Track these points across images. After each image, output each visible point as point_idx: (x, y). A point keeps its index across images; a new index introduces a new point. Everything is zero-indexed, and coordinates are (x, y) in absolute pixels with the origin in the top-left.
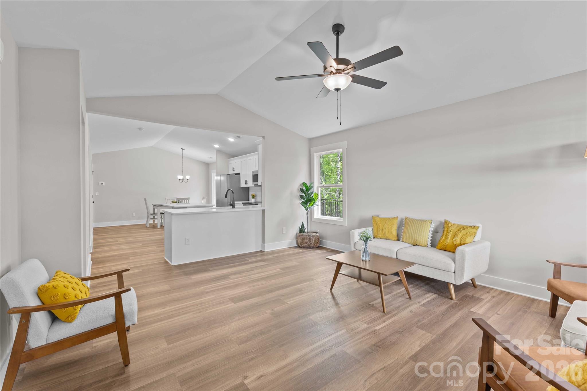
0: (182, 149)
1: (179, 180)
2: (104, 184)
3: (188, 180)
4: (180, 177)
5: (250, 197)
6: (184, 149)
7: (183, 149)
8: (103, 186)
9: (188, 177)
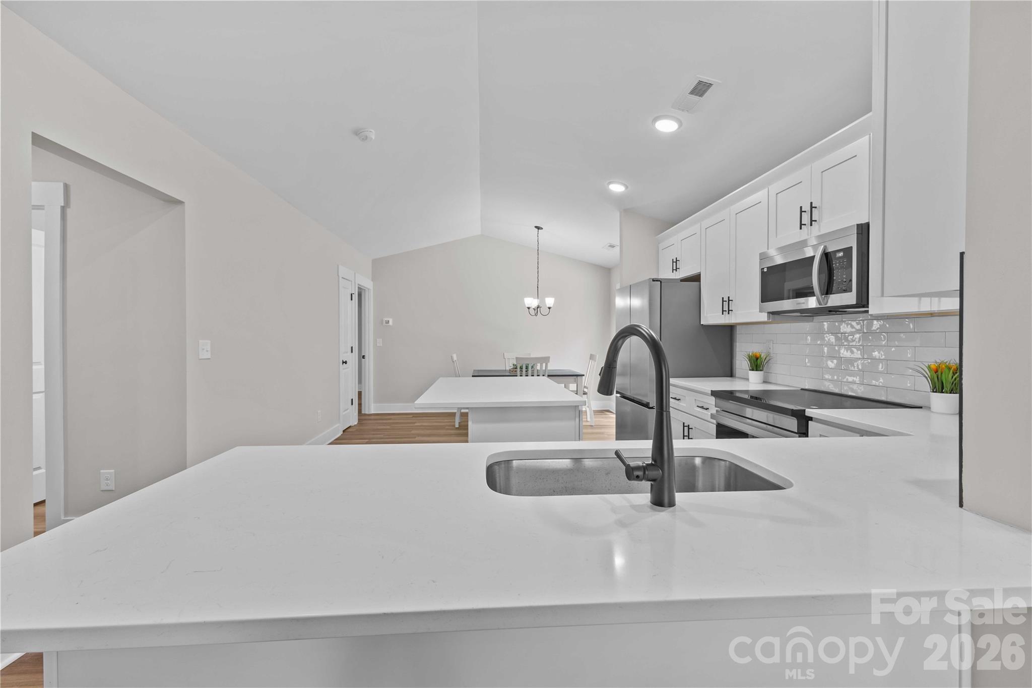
0: (536, 227)
1: (529, 308)
2: (391, 323)
3: (549, 308)
4: (531, 302)
5: (741, 363)
6: (542, 229)
7: (538, 228)
8: (389, 326)
9: (550, 301)
